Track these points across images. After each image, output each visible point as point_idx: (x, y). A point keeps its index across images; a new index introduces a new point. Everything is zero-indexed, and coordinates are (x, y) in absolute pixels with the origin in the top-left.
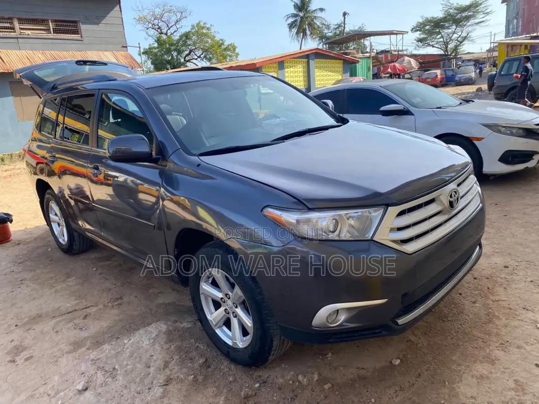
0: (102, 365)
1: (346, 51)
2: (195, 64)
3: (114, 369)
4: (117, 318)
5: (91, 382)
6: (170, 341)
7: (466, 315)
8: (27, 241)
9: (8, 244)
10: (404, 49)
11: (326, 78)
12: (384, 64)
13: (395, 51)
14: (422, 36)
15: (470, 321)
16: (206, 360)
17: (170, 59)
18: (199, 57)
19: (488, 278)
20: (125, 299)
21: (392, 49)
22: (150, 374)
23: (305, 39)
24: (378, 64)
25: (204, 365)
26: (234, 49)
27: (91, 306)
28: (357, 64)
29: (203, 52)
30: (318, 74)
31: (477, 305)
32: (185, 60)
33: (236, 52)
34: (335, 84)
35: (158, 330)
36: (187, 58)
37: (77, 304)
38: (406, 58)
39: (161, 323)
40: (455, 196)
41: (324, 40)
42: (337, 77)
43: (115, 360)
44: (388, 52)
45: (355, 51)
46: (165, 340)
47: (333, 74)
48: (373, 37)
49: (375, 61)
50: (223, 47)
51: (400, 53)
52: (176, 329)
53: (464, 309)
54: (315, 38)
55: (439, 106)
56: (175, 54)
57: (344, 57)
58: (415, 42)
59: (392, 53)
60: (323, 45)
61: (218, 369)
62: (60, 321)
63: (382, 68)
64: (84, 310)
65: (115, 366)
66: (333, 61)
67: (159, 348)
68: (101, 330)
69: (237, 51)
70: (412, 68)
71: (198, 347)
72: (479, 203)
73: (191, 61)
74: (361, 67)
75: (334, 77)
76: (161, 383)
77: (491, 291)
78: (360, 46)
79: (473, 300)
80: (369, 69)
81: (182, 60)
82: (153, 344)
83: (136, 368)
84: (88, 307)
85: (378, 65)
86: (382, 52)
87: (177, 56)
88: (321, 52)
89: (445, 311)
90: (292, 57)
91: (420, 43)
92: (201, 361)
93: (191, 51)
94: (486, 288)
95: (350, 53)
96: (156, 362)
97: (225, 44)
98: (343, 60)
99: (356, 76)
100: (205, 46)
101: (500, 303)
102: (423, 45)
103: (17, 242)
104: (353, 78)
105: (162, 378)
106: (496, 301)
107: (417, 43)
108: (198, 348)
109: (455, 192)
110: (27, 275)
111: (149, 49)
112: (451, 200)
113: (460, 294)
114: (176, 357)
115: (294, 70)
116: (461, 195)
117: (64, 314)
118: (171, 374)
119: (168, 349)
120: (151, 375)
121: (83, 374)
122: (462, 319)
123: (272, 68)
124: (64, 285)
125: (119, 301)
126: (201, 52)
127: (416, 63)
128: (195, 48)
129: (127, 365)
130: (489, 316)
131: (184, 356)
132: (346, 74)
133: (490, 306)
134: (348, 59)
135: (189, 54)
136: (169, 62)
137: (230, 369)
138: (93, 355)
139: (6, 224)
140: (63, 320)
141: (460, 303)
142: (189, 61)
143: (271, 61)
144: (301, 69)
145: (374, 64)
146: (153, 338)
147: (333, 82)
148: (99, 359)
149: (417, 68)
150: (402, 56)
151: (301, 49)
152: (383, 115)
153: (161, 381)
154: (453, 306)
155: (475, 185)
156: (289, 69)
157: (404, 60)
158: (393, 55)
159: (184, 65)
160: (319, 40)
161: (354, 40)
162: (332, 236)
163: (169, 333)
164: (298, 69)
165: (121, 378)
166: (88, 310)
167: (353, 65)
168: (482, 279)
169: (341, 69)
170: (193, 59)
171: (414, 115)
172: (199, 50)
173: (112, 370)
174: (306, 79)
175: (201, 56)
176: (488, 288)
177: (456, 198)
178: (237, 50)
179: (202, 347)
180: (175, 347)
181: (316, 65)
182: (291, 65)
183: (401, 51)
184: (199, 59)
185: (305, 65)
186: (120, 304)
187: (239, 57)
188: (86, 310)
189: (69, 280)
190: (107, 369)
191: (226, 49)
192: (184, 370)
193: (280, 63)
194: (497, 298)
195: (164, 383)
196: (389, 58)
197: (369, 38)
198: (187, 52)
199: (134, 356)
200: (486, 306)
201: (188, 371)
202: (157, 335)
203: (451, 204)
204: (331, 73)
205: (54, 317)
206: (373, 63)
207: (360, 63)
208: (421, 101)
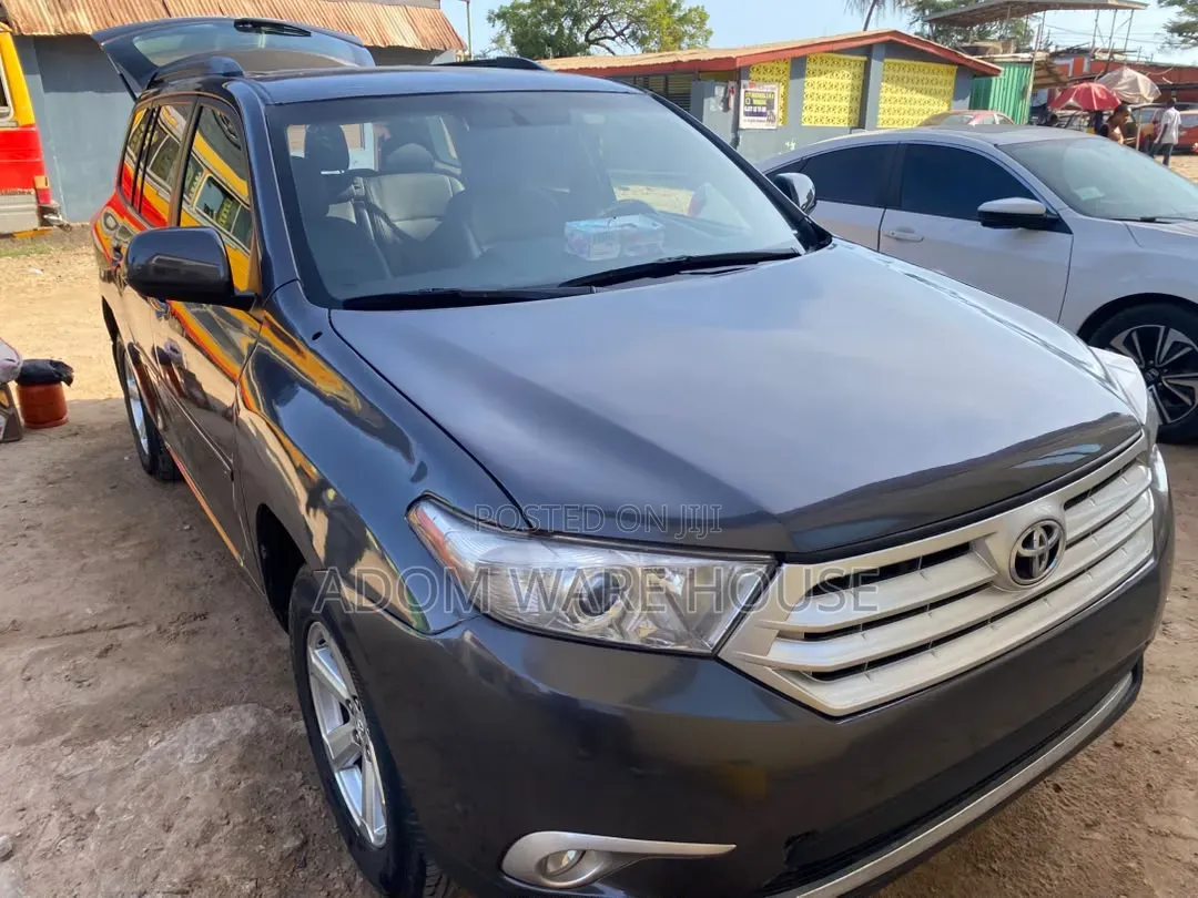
0: (70, 797)
1: (980, 44)
2: (608, 49)
3: (92, 814)
4: (170, 670)
5: (29, 836)
6: (243, 766)
7: (1055, 863)
8: (98, 428)
9: (54, 432)
10: (1128, 48)
11: (907, 107)
12: (1065, 83)
13: (1105, 51)
14: (1186, 19)
15: (1061, 886)
16: (305, 843)
17: (553, 33)
18: (620, 34)
19: (1158, 752)
20: (213, 620)
21: (1099, 45)
22: (162, 849)
23: (880, 8)
24: (1051, 80)
25: (293, 858)
26: (703, 21)
27: (132, 624)
28: (994, 79)
29: (629, 24)
30: (888, 95)
31: (1097, 836)
32: (587, 39)
33: (707, 27)
34: (927, 123)
35: (231, 728)
36: (593, 36)
37: (106, 613)
38: (1128, 73)
39: (246, 709)
40: (1041, 542)
41: (927, 12)
42: (935, 107)
43: (103, 790)
44: (1085, 52)
45: (999, 46)
46: (232, 760)
47: (927, 98)
48: (1052, 12)
49: (1042, 73)
50: (677, 14)
51: (1116, 56)
52: (276, 734)
53: (1052, 841)
54: (906, 6)
55: (1149, 216)
56: (567, 23)
57: (962, 58)
58: (1164, 31)
59: (1094, 57)
60: (923, 25)
61: (321, 878)
62: (47, 653)
63: (1058, 94)
64: (112, 632)
65: (96, 807)
66: (932, 66)
67: (208, 782)
68: (123, 694)
69: (708, 25)
70: (1142, 98)
71: (302, 798)
72: (1145, 555)
73: (601, 41)
74: (1004, 87)
75: (926, 107)
76: (174, 884)
77: (1153, 796)
78: (1018, 33)
79: (1089, 817)
80: (1023, 93)
81: (582, 39)
82: (201, 767)
83: (138, 823)
84: (125, 626)
85: (1050, 84)
86: (1070, 52)
87: (571, 29)
88: (904, 41)
89: (993, 838)
90: (830, 47)
91: (1176, 35)
92: (291, 843)
93: (602, 18)
94: (1143, 785)
95: (987, 49)
96: (189, 820)
97: (683, 6)
98: (959, 65)
99: (986, 108)
100: (635, 8)
101: (1173, 842)
102: (1184, 42)
103: (75, 429)
104: (976, 112)
105: (181, 870)
106: (1159, 833)
107: (1169, 35)
108: (301, 802)
109: (1049, 530)
110: (47, 517)
111: (513, 7)
112: (1026, 553)
113: (1058, 789)
114: (238, 818)
115: (829, 80)
116: (1070, 536)
117: (68, 634)
118: (205, 865)
119: (232, 788)
120: (164, 852)
121: (23, 810)
122: (1034, 875)
123: (775, 71)
124: (105, 558)
125: (199, 623)
126: (624, 22)
127: (1152, 86)
128: (614, 13)
129: (125, 810)
130: (1122, 882)
131: (257, 819)
132: (960, 101)
133: (1133, 849)
134: (970, 64)
135: (598, 26)
136: (550, 41)
137: (349, 886)
138: (67, 762)
139: (57, 386)
140: (54, 650)
141: (1046, 820)
142: (596, 42)
143: (773, 56)
144: (848, 81)
145: (1039, 82)
146: (207, 750)
147: (925, 117)
148: (72, 778)
149: (1152, 99)
150: (1120, 65)
151: (865, 29)
152: (984, 224)
153: (176, 880)
154: (1022, 822)
155: (1144, 495)
156: (816, 79)
157: (1120, 77)
158: (1096, 64)
159: (583, 50)
160: (916, 11)
161: (1002, 17)
162: (588, 626)
163: (253, 743)
164: (840, 81)
165: (92, 847)
166: (120, 634)
167: (983, 79)
168: (1139, 749)
169: (950, 88)
170: (605, 38)
171: (1071, 233)
172: (622, 18)
173: (84, 817)
174: (856, 105)
175: (625, 32)
176: (1149, 786)
177: (1045, 549)
178: (707, 22)
179: (311, 803)
180: (252, 786)
181: (886, 73)
182: (824, 67)
183: (1120, 53)
184: (618, 39)
185: (859, 70)
186: (194, 633)
187: (711, 39)
188: (115, 631)
189: (123, 545)
190: (74, 812)
191: (683, 20)
192: (240, 861)
193: (797, 63)
194: (1165, 823)
195: (180, 887)
196: (1086, 69)
197: (1040, 14)
198: (594, 21)
199: (148, 790)
200: (1122, 842)
201: (248, 866)
202: (222, 743)
203: (1024, 567)
204: (923, 97)
205: (42, 637)
206: (1035, 78)
207: (1001, 75)
208: (1102, 195)
